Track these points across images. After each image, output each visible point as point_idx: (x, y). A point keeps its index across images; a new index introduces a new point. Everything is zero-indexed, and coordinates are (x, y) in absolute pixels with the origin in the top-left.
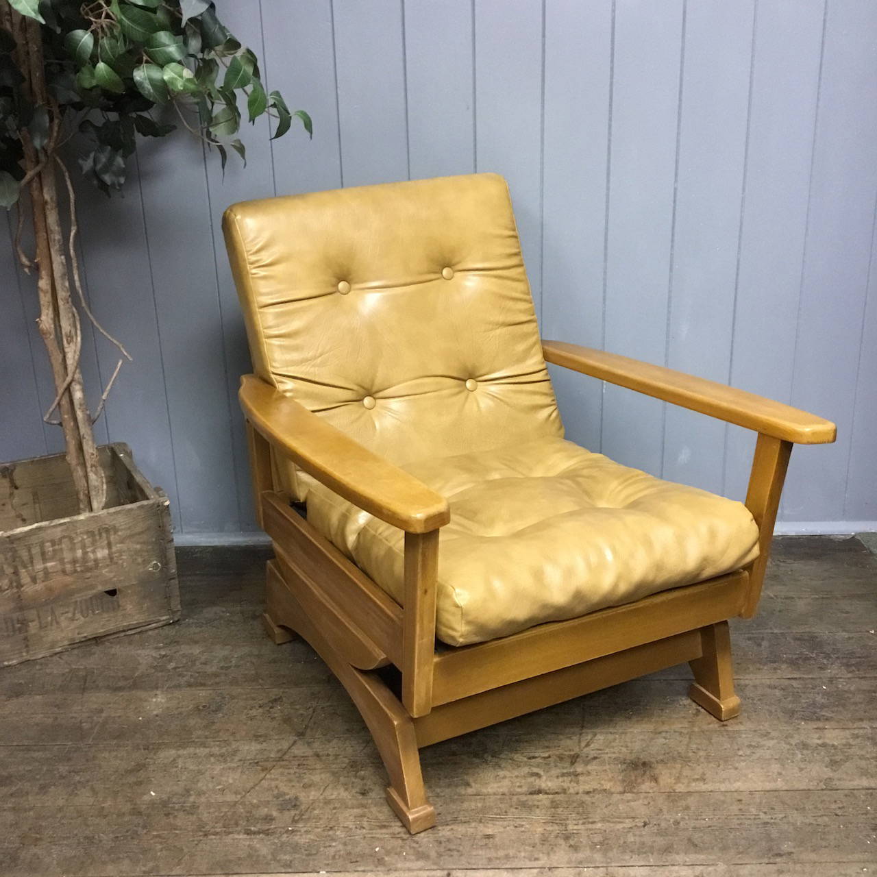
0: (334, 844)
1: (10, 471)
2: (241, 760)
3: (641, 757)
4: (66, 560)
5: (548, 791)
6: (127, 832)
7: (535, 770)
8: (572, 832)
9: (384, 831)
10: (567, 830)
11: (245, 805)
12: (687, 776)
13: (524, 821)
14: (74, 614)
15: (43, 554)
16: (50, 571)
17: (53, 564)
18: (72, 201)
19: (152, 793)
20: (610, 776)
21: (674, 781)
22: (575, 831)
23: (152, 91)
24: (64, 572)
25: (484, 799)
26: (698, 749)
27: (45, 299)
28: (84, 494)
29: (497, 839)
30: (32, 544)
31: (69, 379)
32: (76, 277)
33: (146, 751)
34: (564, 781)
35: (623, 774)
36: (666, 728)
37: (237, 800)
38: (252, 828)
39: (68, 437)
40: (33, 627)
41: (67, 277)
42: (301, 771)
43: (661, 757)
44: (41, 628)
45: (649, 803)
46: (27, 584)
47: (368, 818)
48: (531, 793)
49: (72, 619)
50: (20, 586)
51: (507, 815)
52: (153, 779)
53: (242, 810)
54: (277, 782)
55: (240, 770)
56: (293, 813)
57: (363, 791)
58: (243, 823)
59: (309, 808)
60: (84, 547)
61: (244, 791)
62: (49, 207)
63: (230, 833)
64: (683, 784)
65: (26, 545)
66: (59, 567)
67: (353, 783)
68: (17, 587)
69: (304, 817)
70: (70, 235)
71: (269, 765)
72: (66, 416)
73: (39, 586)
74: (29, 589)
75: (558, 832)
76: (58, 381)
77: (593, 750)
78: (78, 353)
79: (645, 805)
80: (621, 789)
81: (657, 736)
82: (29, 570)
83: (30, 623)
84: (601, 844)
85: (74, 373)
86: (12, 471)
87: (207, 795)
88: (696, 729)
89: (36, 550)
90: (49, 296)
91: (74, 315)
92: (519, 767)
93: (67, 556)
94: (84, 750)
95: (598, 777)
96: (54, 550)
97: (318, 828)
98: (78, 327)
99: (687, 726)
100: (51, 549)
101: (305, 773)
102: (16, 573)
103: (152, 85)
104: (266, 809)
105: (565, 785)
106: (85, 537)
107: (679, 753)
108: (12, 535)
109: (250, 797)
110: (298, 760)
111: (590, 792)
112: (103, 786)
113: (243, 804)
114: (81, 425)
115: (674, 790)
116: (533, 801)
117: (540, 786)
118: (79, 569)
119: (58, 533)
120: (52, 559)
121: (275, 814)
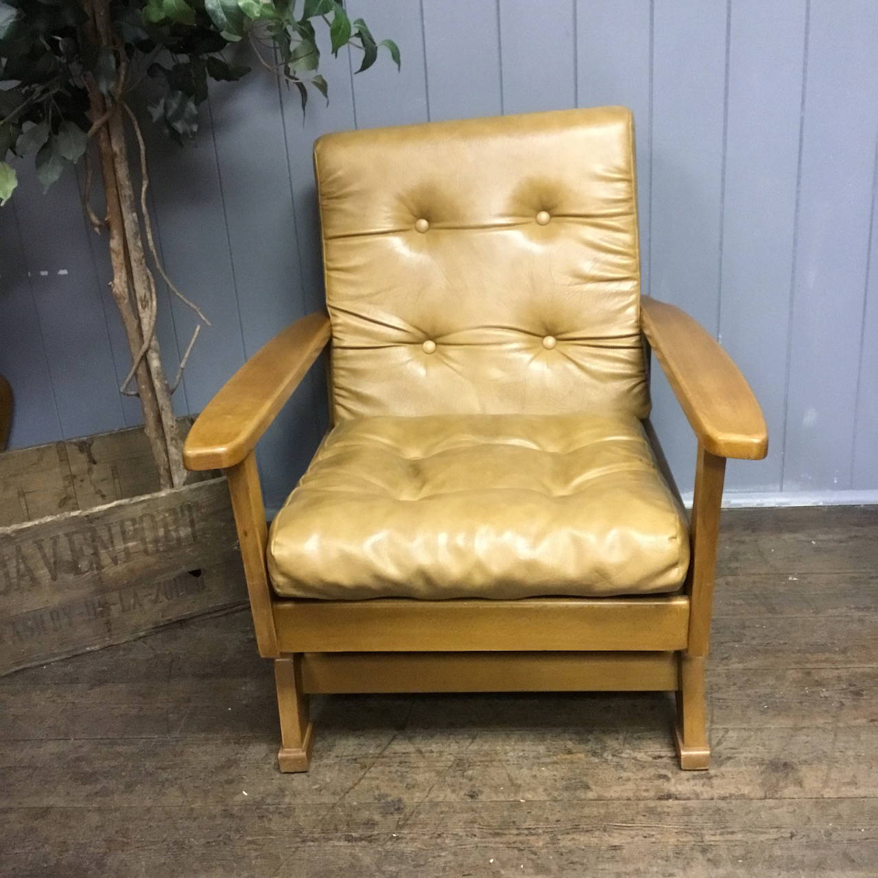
0: (443, 854)
1: (87, 445)
2: (337, 757)
3: (782, 757)
4: (147, 540)
5: (678, 796)
6: (219, 836)
7: (663, 772)
8: (709, 843)
9: (498, 839)
10: (703, 842)
11: (345, 807)
12: (836, 780)
13: (653, 830)
14: (157, 596)
15: (123, 533)
16: (131, 551)
17: (135, 543)
18: (143, 152)
19: (244, 792)
20: (748, 780)
21: (821, 785)
22: (712, 843)
23: (225, 19)
24: (146, 552)
25: (607, 805)
26: (846, 749)
27: (117, 261)
28: (164, 469)
29: (624, 851)
30: (112, 524)
31: (145, 346)
32: (149, 236)
33: (237, 745)
34: (696, 785)
35: (763, 777)
36: (806, 723)
37: (335, 802)
38: (353, 834)
39: (145, 409)
40: (115, 611)
41: (139, 237)
42: (404, 769)
43: (803, 757)
44: (123, 611)
45: (795, 811)
46: (107, 565)
47: (480, 824)
48: (660, 799)
49: (155, 602)
50: (100, 567)
51: (633, 823)
52: (245, 777)
53: (342, 813)
54: (378, 782)
55: (337, 768)
56: (396, 817)
57: (471, 793)
58: (344, 828)
59: (414, 811)
60: (166, 526)
61: (342, 791)
62: (117, 160)
63: (331, 839)
64: (832, 788)
65: (105, 525)
66: (141, 547)
67: (461, 783)
68: (97, 568)
69: (409, 822)
70: (141, 191)
71: (368, 761)
72: (143, 387)
73: (120, 568)
74: (110, 571)
75: (694, 843)
76: (134, 349)
77: (725, 749)
78: (154, 318)
79: (790, 812)
80: (761, 794)
81: (798, 732)
82: (110, 551)
83: (112, 607)
84: (744, 857)
85: (150, 341)
86: (90, 445)
87: (303, 796)
88: (841, 725)
89: (116, 530)
90: (122, 257)
91: (148, 277)
92: (644, 768)
93: (149, 536)
94: (171, 744)
95: (734, 780)
96: (135, 530)
97: (424, 834)
98: (153, 290)
99: (830, 721)
100: (131, 528)
101: (407, 772)
102: (96, 554)
103: (225, 13)
104: (367, 812)
105: (698, 789)
106: (167, 515)
107: (824, 752)
108: (91, 514)
109: (350, 799)
110: (399, 756)
111: (727, 797)
112: (192, 785)
113: (342, 806)
114: (159, 395)
115: (822, 795)
116: (661, 806)
117: (669, 790)
118: (161, 549)
119: (139, 511)
120: (133, 539)
121: (377, 817)
